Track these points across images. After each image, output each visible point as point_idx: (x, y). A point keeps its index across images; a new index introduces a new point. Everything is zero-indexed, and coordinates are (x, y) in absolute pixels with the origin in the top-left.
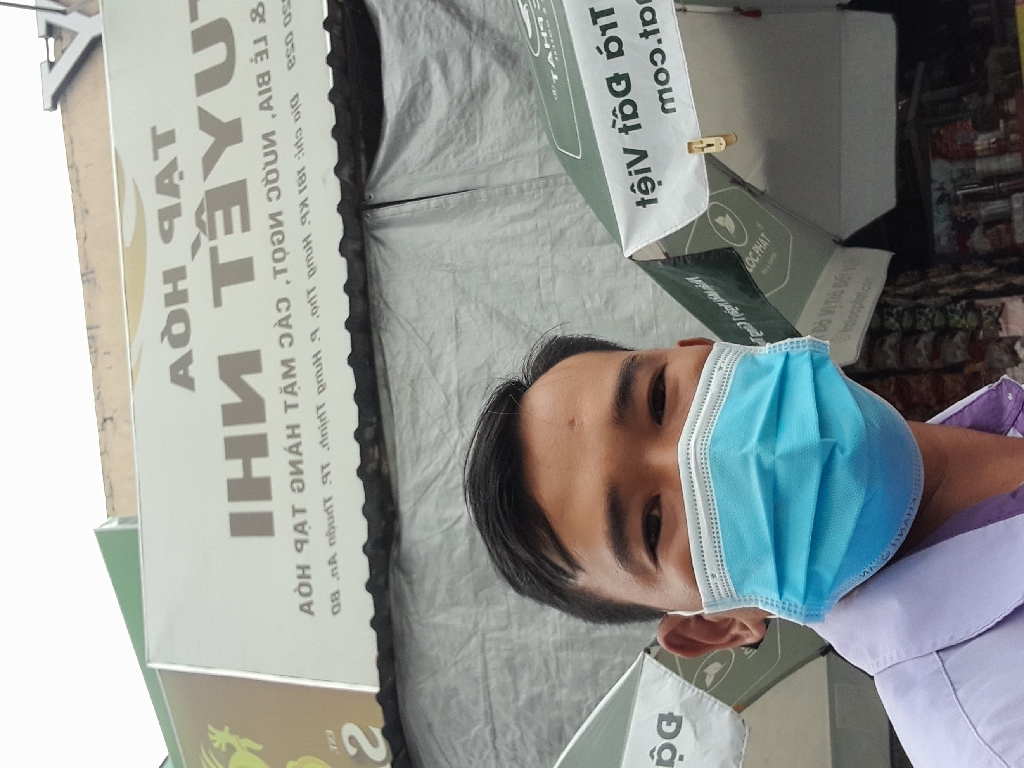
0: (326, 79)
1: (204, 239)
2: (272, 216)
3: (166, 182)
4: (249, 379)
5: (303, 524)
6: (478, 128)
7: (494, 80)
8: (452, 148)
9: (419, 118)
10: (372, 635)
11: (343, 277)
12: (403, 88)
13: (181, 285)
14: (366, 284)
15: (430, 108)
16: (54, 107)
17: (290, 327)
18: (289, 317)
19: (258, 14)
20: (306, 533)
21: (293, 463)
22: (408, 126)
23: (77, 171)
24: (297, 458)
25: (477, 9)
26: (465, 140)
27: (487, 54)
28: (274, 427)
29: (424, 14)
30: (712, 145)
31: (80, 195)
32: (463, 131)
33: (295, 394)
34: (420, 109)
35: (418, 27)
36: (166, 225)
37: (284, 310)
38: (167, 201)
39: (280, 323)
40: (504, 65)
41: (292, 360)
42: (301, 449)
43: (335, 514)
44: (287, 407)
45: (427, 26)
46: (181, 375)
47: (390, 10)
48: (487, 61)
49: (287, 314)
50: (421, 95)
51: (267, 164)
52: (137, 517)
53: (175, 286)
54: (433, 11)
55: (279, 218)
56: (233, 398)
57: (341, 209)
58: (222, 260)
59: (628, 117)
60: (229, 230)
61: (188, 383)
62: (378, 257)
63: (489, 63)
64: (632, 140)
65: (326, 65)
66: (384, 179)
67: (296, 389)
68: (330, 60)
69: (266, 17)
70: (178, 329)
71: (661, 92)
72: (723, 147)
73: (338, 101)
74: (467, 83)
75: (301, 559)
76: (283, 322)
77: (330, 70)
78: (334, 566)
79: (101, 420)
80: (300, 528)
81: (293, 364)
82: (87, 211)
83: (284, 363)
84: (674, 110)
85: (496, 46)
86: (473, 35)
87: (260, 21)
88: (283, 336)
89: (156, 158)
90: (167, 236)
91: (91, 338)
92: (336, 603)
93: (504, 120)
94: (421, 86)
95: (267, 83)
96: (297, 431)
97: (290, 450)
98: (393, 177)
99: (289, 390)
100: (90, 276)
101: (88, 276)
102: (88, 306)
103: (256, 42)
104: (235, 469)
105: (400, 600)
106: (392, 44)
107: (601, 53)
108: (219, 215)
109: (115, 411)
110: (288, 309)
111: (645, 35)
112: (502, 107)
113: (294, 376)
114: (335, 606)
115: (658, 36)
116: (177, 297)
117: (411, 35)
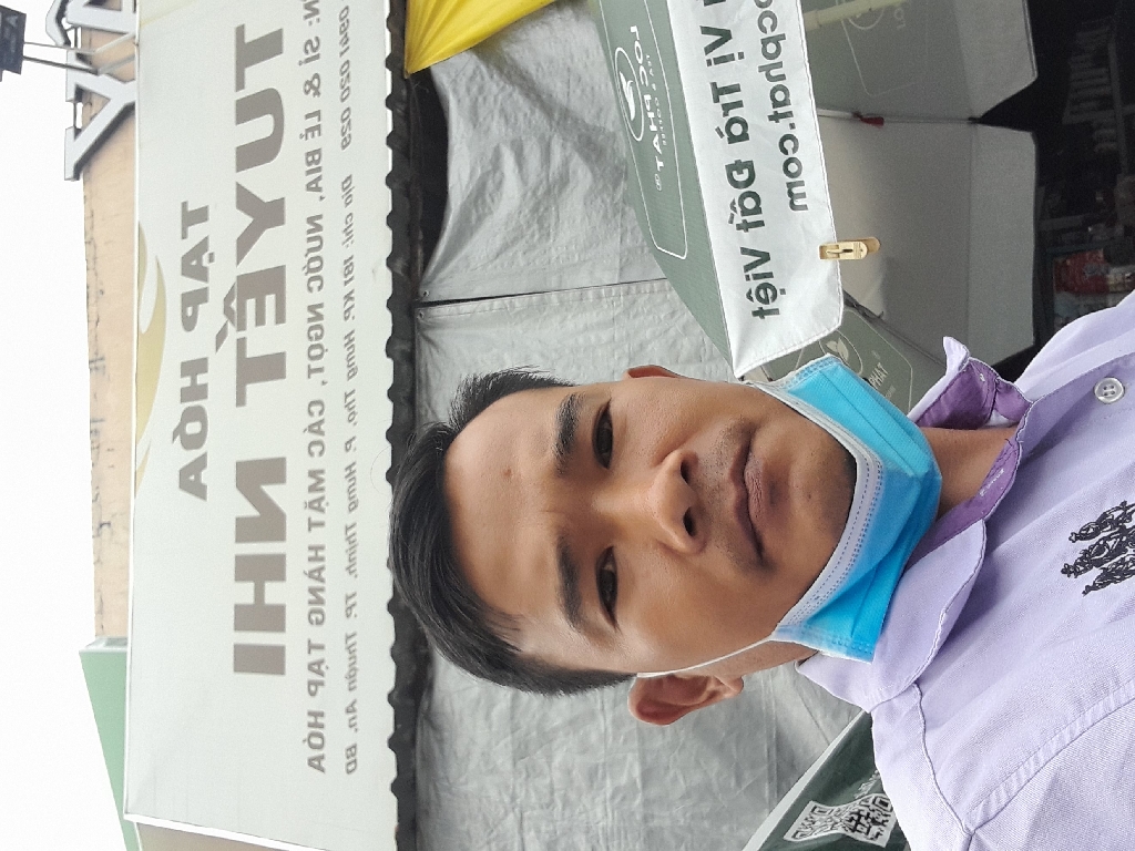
0: (385, 160)
1: (231, 329)
2: (311, 308)
3: (194, 264)
4: (270, 490)
5: (320, 662)
6: (553, 224)
7: (575, 172)
8: (521, 245)
9: (486, 210)
10: (393, 801)
11: (388, 381)
12: (471, 176)
13: (201, 379)
14: (413, 390)
15: (500, 200)
16: (76, 177)
17: (322, 433)
18: (322, 422)
19: (312, 87)
20: (322, 674)
21: (312, 591)
22: (474, 218)
23: (95, 247)
24: (319, 584)
25: (560, 96)
26: (537, 237)
27: (569, 144)
28: (294, 548)
29: (500, 97)
30: (850, 251)
31: (96, 274)
32: (536, 226)
33: (322, 511)
34: (488, 200)
35: (492, 112)
36: (190, 311)
37: (316, 414)
38: (193, 285)
39: (311, 429)
40: (587, 159)
41: (322, 472)
42: (323, 574)
43: (357, 653)
44: (311, 525)
45: (502, 110)
46: (191, 480)
47: (462, 91)
48: (567, 154)
49: (320, 418)
50: (490, 185)
51: (310, 250)
52: (126, 639)
53: (194, 380)
54: (511, 95)
55: (319, 310)
56: (250, 511)
57: (391, 304)
58: (250, 354)
59: (750, 213)
60: (260, 320)
61: (199, 491)
62: (429, 360)
63: (570, 155)
64: (750, 239)
65: (386, 146)
66: (442, 275)
67: (323, 504)
68: (391, 140)
69: (321, 90)
70: (193, 428)
71: (790, 185)
72: (864, 254)
73: (395, 186)
74: (544, 174)
75: (314, 704)
76: (315, 428)
77: (390, 151)
78: (351, 715)
79: (97, 526)
80: (315, 667)
81: (321, 476)
82: (102, 292)
83: (312, 474)
84: (805, 207)
85: (580, 137)
86: (554, 124)
87: (314, 95)
88: (312, 444)
89: (184, 236)
90: (189, 323)
91: (94, 432)
92: (352, 759)
93: (584, 218)
94: (491, 176)
95: (318, 162)
96: (320, 553)
97: (310, 575)
98: (452, 272)
99: (316, 505)
100: (99, 364)
101: (96, 363)
102: (94, 396)
103: (308, 116)
104: (245, 593)
105: (429, 761)
106: (462, 125)
107: (721, 135)
108: (251, 304)
109: (113, 516)
110: (321, 413)
111: (775, 117)
112: (582, 203)
113: (322, 489)
114: (349, 763)
115: (791, 120)
116: (195, 392)
117: (485, 119)
